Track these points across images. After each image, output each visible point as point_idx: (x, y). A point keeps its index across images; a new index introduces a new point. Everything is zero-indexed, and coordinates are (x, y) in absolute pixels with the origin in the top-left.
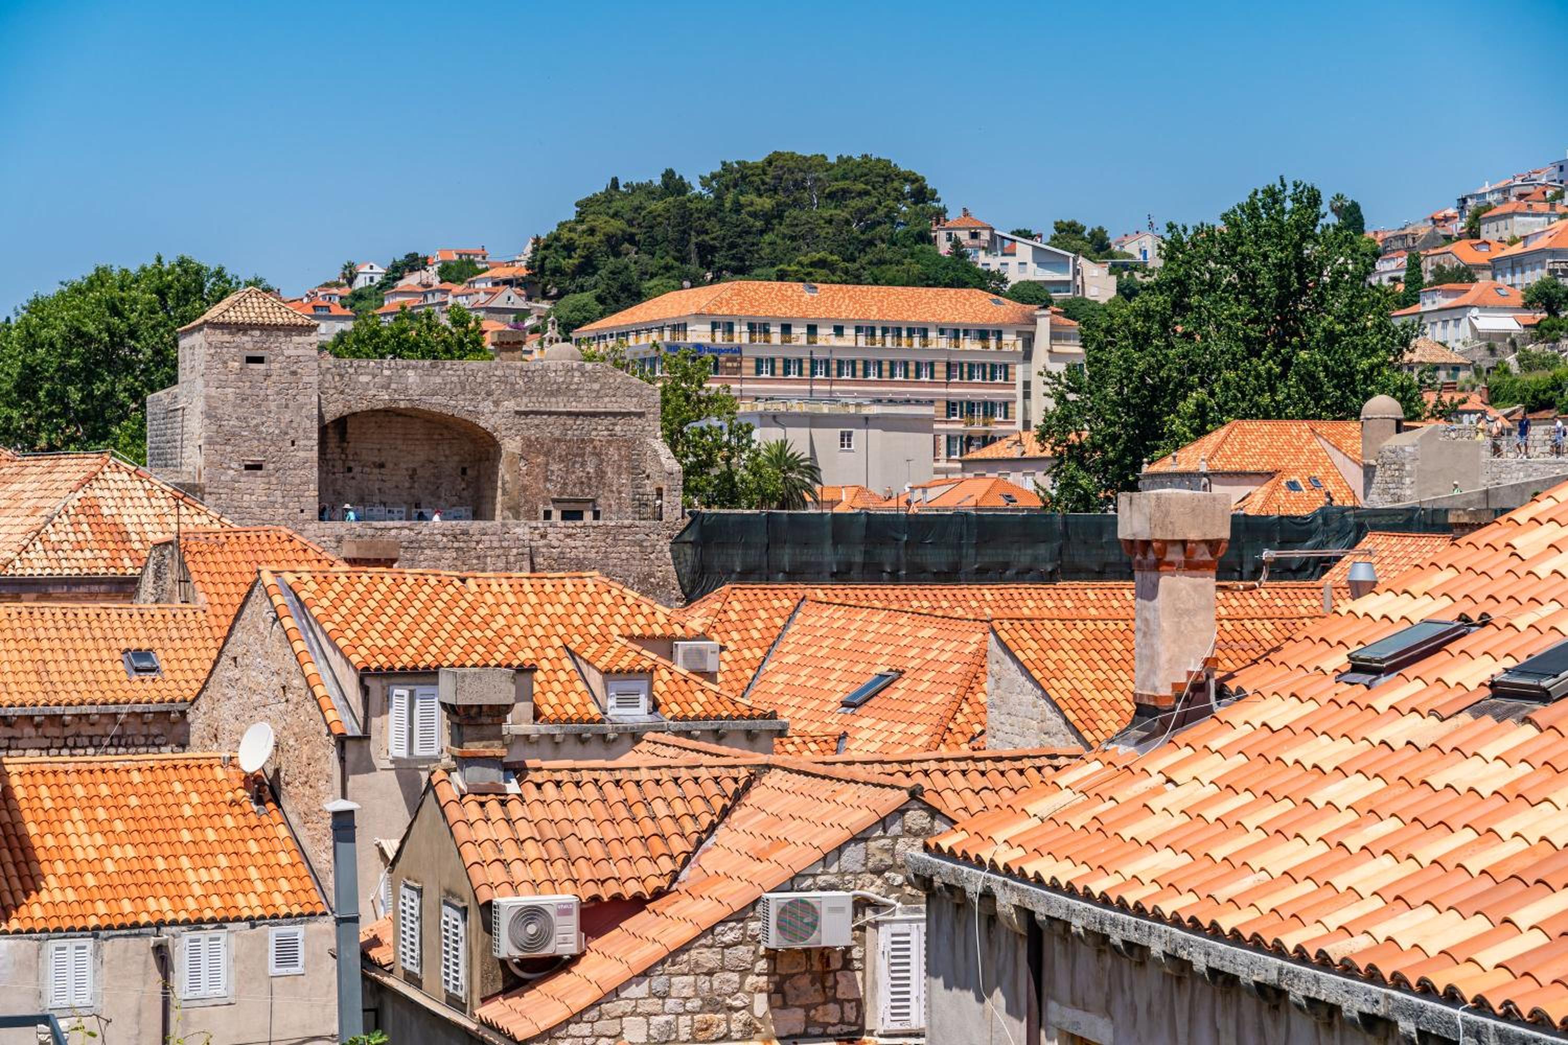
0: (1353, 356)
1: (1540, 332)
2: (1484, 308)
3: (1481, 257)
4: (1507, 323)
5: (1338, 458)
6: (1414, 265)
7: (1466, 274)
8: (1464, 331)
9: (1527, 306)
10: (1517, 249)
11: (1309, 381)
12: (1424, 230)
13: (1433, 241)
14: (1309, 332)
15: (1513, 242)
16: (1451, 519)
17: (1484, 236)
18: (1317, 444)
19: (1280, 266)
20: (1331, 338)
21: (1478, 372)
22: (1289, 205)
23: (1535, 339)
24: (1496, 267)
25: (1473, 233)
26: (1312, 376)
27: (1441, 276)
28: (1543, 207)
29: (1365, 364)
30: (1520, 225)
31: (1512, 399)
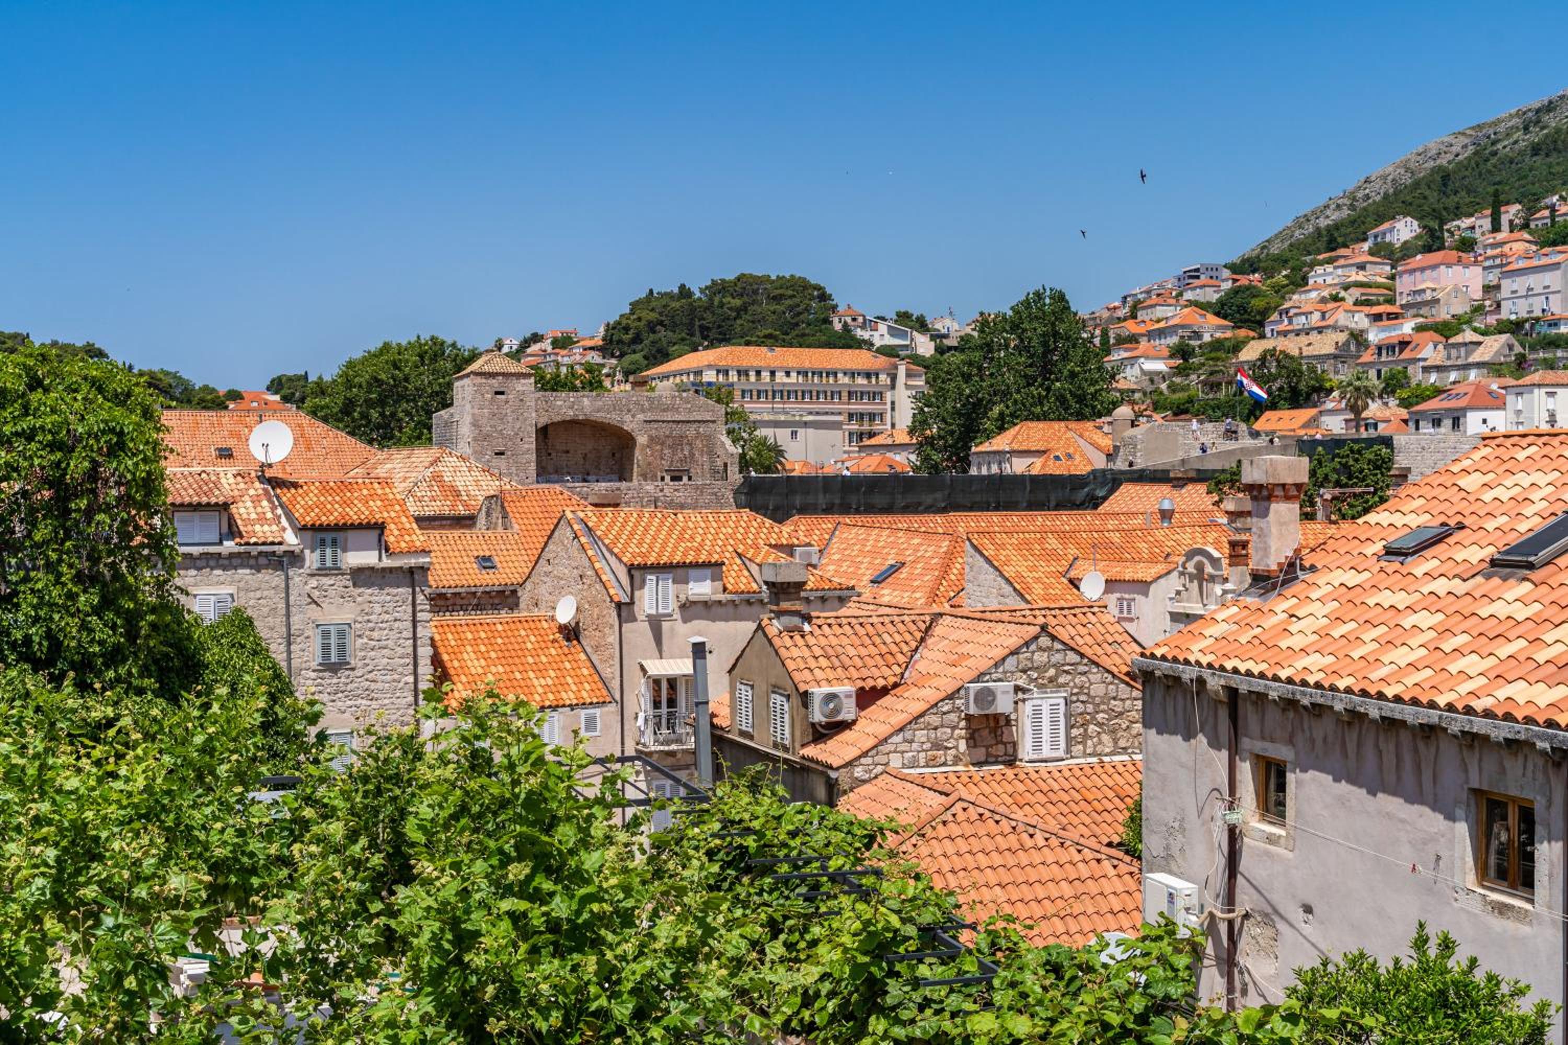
0: (1085, 385)
1: (1180, 371)
2: (1147, 358)
3: (1141, 329)
4: (1160, 366)
5: (1081, 442)
6: (1105, 335)
7: (1133, 339)
8: (1136, 371)
9: (1172, 356)
10: (1162, 324)
11: (1062, 399)
12: (1106, 314)
13: (1111, 320)
14: (1060, 371)
15: (1158, 321)
16: (1172, 475)
17: (1140, 318)
18: (1070, 434)
19: (1044, 335)
20: (1073, 375)
21: (1145, 394)
22: (1047, 301)
23: (1175, 375)
24: (1150, 335)
25: (1134, 316)
26: (1062, 396)
27: (1122, 341)
28: (1173, 301)
29: (1092, 389)
30: (1160, 312)
31: (1165, 409)
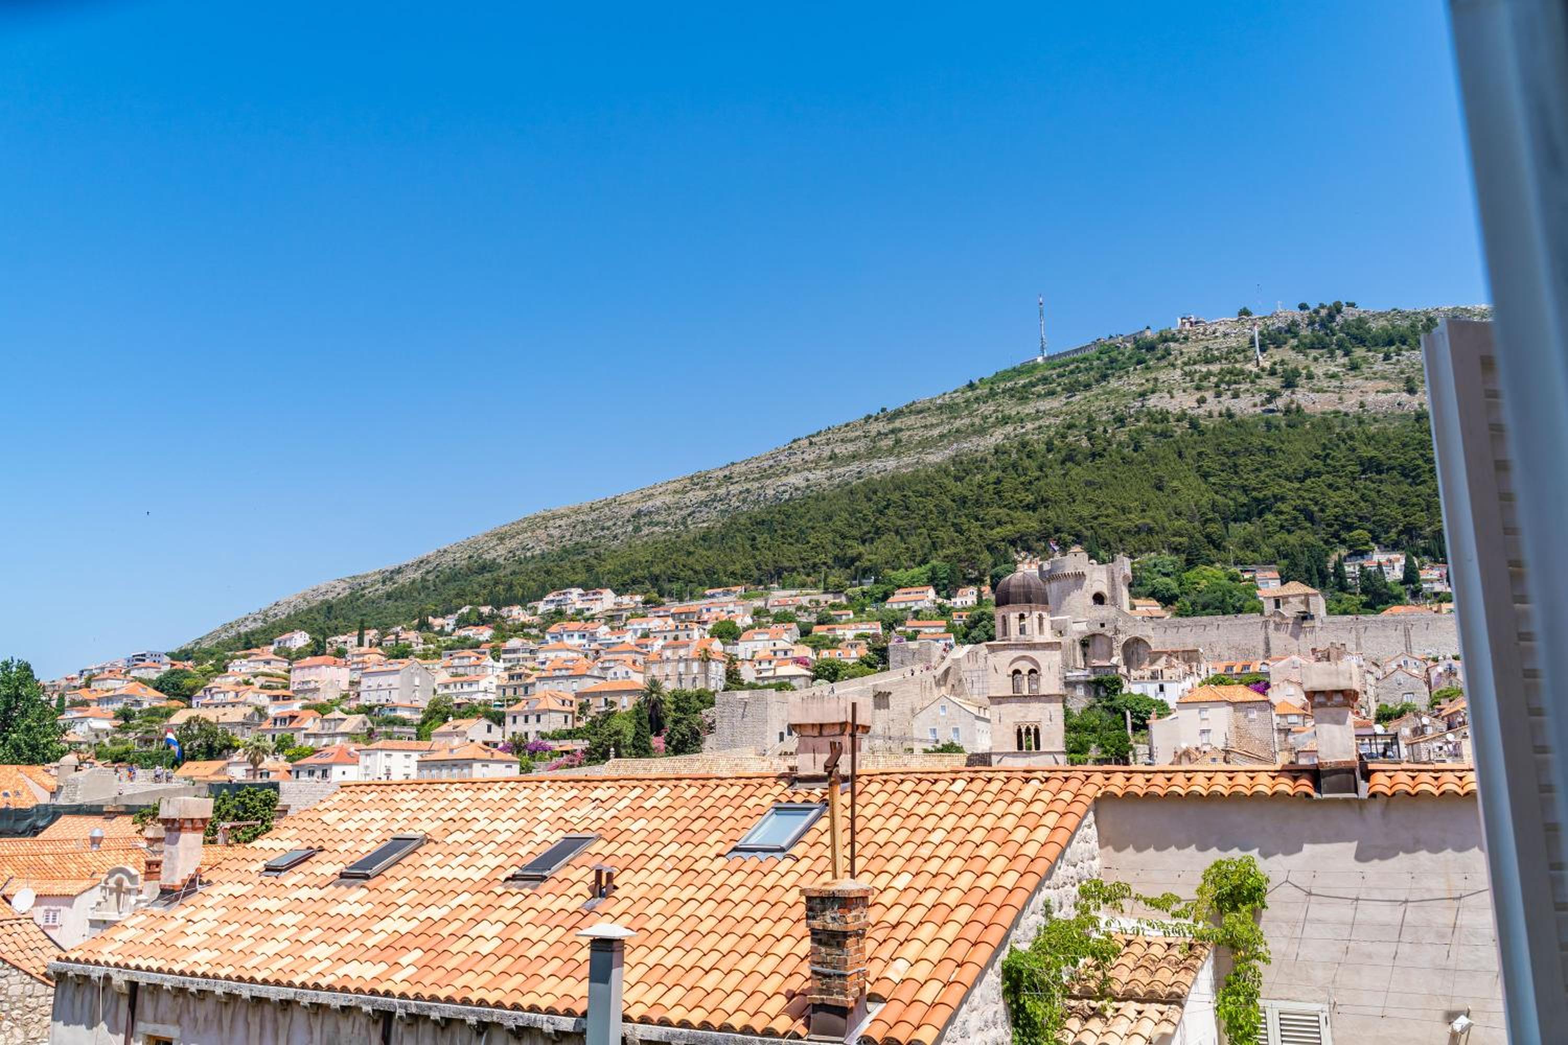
0: (39, 737)
1: (121, 729)
2: (95, 718)
3: (94, 696)
4: (106, 725)
5: (30, 782)
6: (61, 698)
7: (85, 703)
8: (85, 727)
9: (116, 718)
10: (111, 694)
11: (17, 748)
12: (64, 683)
13: (68, 688)
14: (18, 725)
15: (108, 691)
16: (105, 809)
17: (93, 687)
18: (20, 776)
19: (7, 696)
20: (29, 728)
21: (90, 746)
22: (14, 669)
23: (116, 732)
24: (99, 701)
25: (88, 685)
26: (18, 745)
27: (74, 704)
28: (122, 677)
29: (45, 741)
30: (110, 684)
31: (106, 758)
